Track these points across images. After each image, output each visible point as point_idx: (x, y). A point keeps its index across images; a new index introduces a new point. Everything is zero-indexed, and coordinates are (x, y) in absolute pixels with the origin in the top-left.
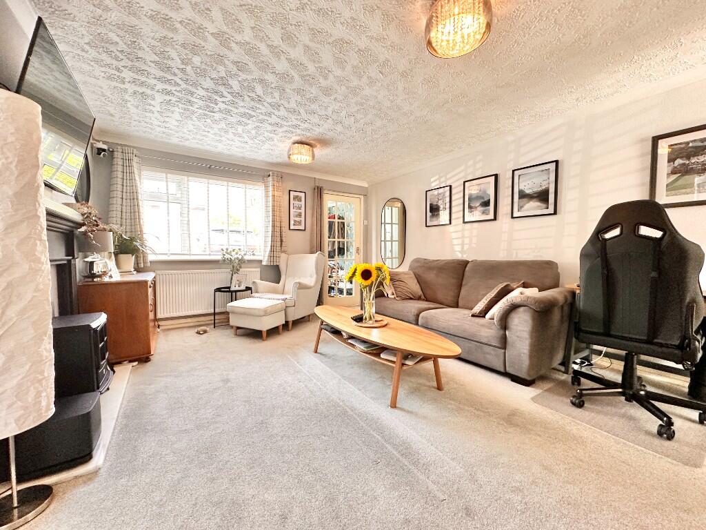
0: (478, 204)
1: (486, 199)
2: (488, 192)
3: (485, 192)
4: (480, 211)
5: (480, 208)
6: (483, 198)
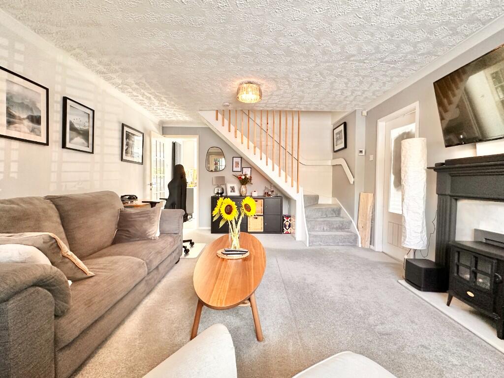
0: (25, 116)
1: (35, 114)
2: (38, 105)
3: (34, 104)
4: (28, 127)
5: (27, 123)
6: (31, 110)
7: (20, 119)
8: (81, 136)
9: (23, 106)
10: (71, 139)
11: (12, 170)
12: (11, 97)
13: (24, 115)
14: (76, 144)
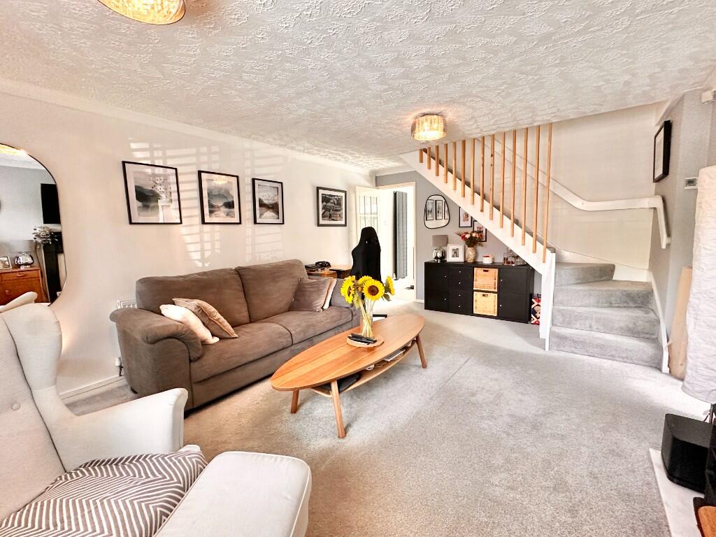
0: (222, 204)
1: (230, 200)
2: (231, 193)
3: (228, 192)
4: (224, 212)
5: (224, 209)
6: (226, 197)
7: (219, 207)
8: (271, 210)
9: (220, 196)
10: (261, 215)
11: (216, 247)
12: (211, 192)
13: (220, 204)
14: (266, 218)
